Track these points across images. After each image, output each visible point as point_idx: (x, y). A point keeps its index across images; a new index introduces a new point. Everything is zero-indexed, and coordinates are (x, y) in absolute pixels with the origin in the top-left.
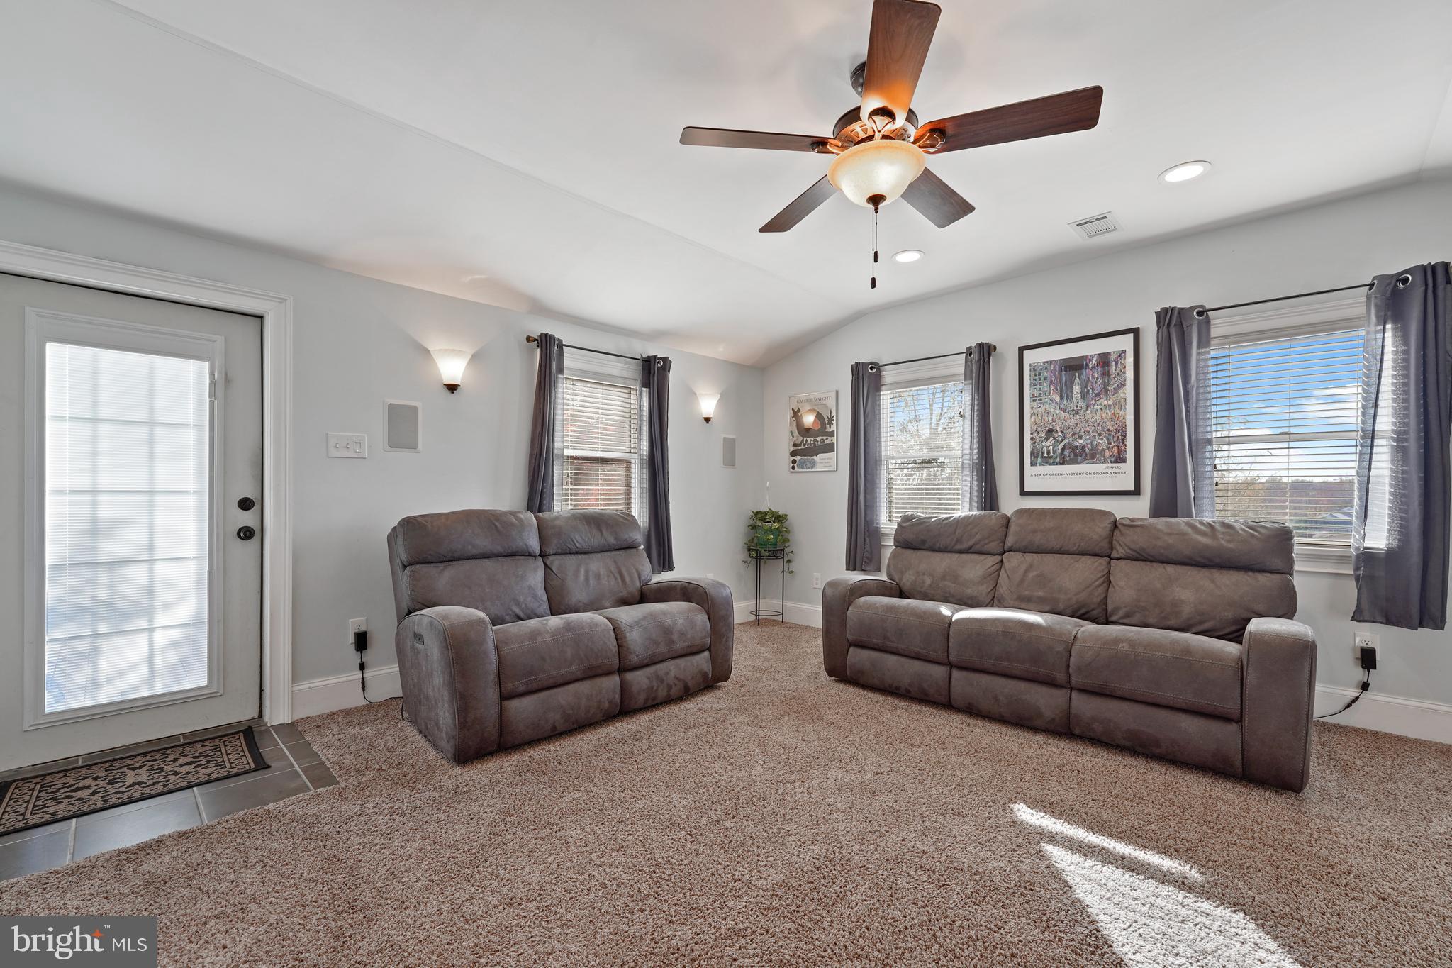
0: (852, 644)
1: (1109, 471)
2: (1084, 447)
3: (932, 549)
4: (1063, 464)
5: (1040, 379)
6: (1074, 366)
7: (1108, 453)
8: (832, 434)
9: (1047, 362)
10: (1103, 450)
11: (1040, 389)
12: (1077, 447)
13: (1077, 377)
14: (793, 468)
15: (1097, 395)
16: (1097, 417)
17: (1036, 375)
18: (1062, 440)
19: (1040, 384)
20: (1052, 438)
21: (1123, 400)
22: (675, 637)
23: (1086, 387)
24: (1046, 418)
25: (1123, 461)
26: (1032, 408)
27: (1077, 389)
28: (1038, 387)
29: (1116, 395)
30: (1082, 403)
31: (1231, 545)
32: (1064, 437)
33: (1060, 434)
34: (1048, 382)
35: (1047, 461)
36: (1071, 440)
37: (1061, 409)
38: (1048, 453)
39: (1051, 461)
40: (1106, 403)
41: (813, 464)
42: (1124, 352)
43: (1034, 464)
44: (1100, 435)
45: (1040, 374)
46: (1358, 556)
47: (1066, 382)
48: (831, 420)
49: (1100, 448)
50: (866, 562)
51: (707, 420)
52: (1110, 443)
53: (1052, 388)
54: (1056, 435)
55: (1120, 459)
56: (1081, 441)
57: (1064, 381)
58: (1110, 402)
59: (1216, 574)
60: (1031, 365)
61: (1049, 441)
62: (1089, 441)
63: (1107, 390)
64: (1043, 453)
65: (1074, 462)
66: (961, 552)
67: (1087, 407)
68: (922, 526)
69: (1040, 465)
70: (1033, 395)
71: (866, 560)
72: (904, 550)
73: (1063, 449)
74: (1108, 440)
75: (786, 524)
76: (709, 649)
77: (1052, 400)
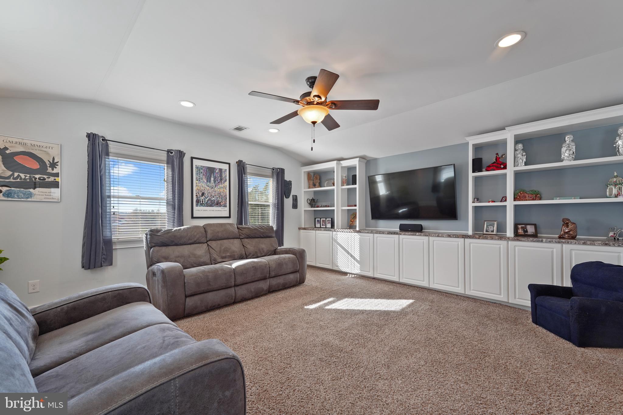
1: (222, 210)
2: (215, 200)
3: (177, 245)
4: (208, 206)
5: (199, 172)
6: (211, 170)
7: (222, 204)
8: (57, 175)
9: (202, 166)
10: (220, 202)
11: (199, 176)
12: (212, 200)
13: (212, 175)
15: (218, 183)
16: (219, 190)
17: (198, 170)
18: (207, 197)
19: (200, 174)
20: (204, 196)
21: (226, 186)
23: (215, 179)
24: (202, 188)
25: (226, 207)
26: (196, 183)
27: (212, 179)
28: (199, 175)
29: (224, 184)
30: (213, 184)
32: (208, 196)
33: (207, 195)
34: (203, 174)
35: (202, 205)
36: (210, 198)
37: (207, 185)
38: (203, 201)
39: (204, 205)
40: (221, 186)
41: (29, 195)
42: (226, 170)
43: (197, 205)
44: (219, 197)
45: (199, 170)
47: (209, 175)
48: (53, 165)
49: (219, 202)
50: (103, 261)
52: (222, 200)
53: (204, 177)
54: (205, 195)
55: (225, 206)
56: (214, 199)
57: (208, 175)
58: (222, 186)
60: (196, 165)
61: (203, 197)
62: (216, 199)
63: (221, 182)
64: (200, 202)
65: (211, 206)
66: (190, 244)
67: (216, 186)
68: (170, 234)
69: (199, 206)
70: (197, 178)
71: (104, 260)
72: (161, 248)
73: (208, 201)
74: (222, 199)
77: (204, 181)
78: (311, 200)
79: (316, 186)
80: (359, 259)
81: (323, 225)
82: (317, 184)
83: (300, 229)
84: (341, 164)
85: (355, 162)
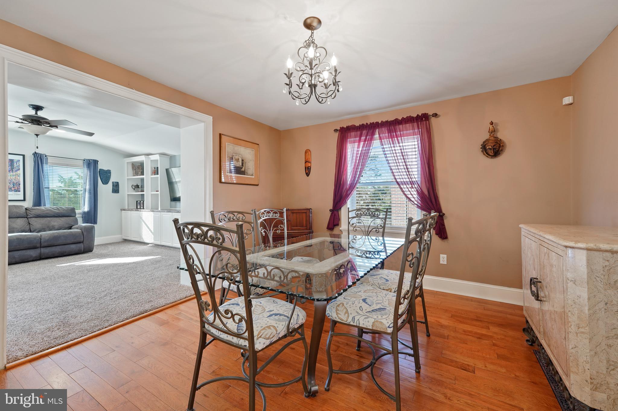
7: (13, 189)
10: (11, 188)
25: (19, 191)
31: (64, 212)
42: (19, 160)
46: (83, 213)
52: (14, 186)
59: (60, 218)
63: (13, 170)
78: (136, 186)
79: (139, 175)
80: (153, 232)
81: (142, 207)
82: (140, 173)
83: (121, 210)
84: (150, 158)
85: (157, 157)
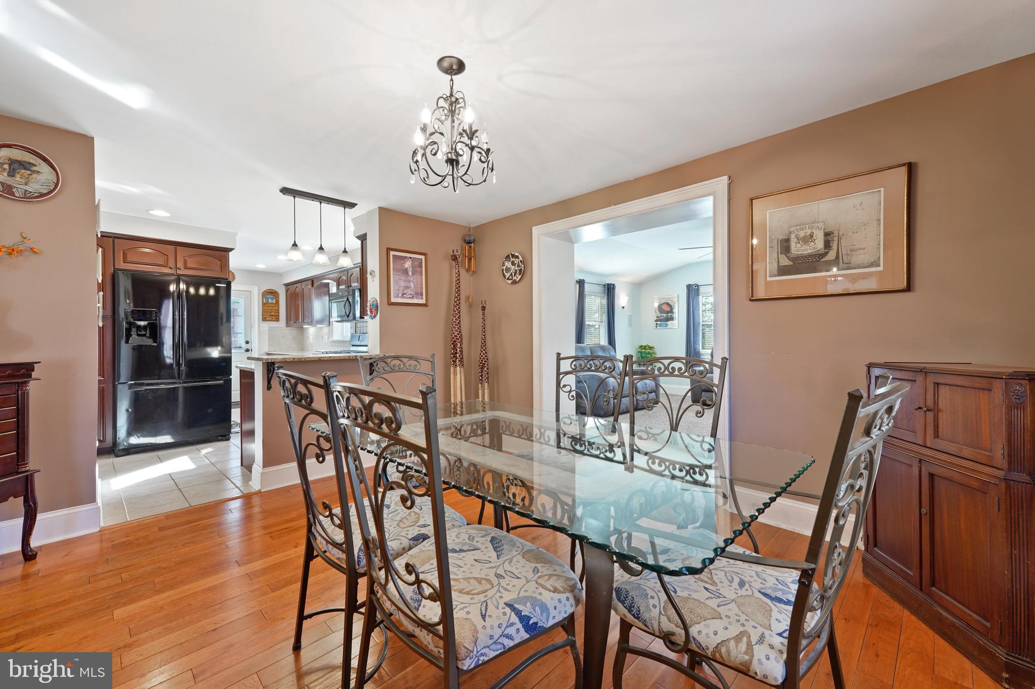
0: (703, 391)
14: (656, 327)
22: (648, 386)
41: (667, 325)
51: (623, 307)
75: (655, 350)
76: (655, 392)
